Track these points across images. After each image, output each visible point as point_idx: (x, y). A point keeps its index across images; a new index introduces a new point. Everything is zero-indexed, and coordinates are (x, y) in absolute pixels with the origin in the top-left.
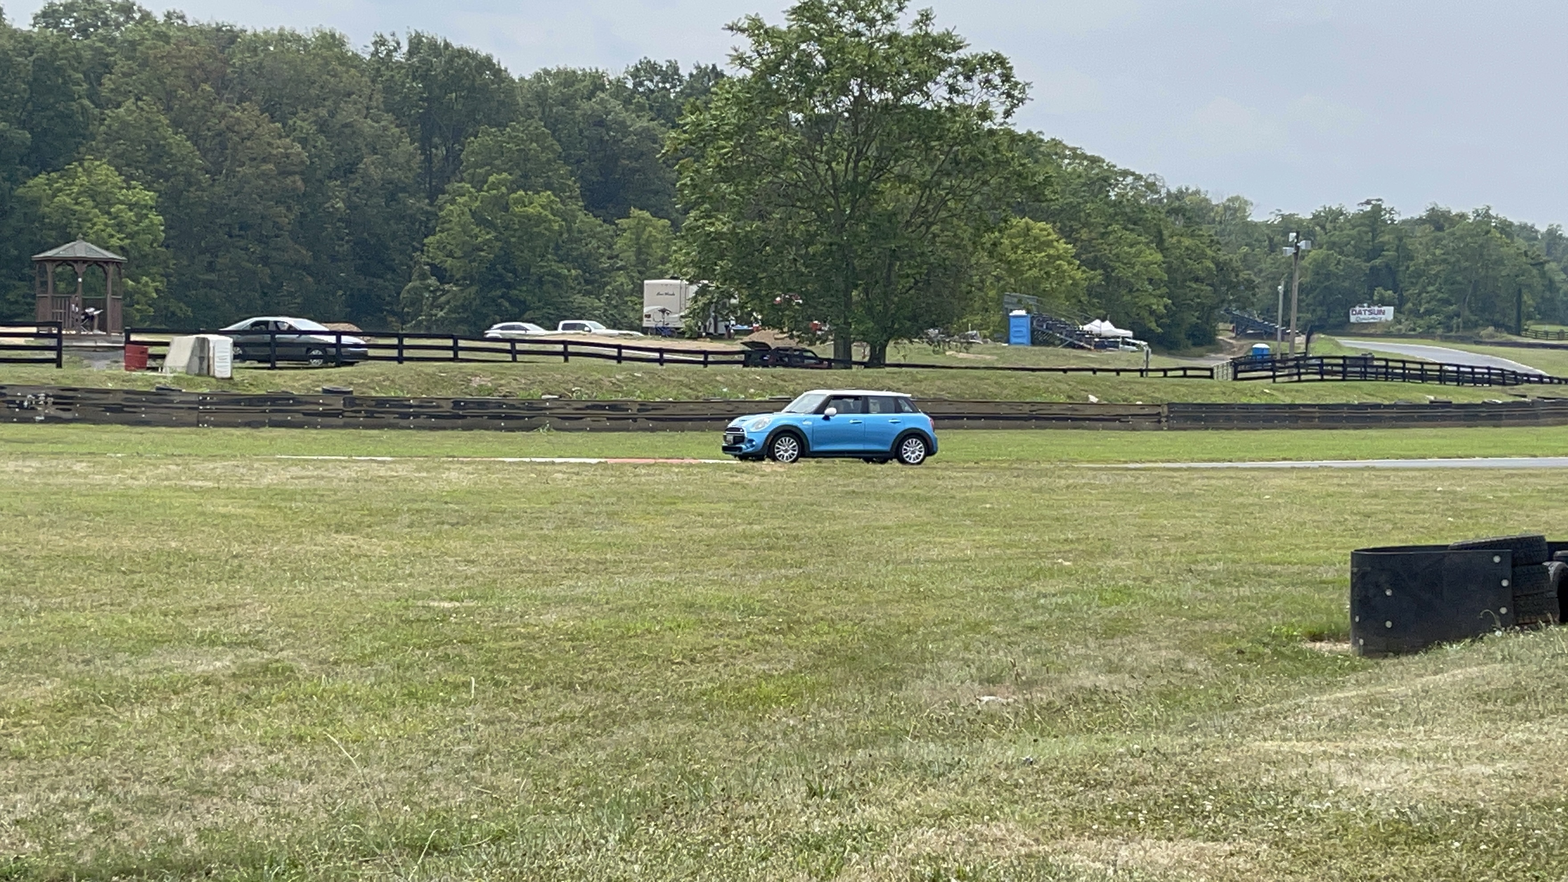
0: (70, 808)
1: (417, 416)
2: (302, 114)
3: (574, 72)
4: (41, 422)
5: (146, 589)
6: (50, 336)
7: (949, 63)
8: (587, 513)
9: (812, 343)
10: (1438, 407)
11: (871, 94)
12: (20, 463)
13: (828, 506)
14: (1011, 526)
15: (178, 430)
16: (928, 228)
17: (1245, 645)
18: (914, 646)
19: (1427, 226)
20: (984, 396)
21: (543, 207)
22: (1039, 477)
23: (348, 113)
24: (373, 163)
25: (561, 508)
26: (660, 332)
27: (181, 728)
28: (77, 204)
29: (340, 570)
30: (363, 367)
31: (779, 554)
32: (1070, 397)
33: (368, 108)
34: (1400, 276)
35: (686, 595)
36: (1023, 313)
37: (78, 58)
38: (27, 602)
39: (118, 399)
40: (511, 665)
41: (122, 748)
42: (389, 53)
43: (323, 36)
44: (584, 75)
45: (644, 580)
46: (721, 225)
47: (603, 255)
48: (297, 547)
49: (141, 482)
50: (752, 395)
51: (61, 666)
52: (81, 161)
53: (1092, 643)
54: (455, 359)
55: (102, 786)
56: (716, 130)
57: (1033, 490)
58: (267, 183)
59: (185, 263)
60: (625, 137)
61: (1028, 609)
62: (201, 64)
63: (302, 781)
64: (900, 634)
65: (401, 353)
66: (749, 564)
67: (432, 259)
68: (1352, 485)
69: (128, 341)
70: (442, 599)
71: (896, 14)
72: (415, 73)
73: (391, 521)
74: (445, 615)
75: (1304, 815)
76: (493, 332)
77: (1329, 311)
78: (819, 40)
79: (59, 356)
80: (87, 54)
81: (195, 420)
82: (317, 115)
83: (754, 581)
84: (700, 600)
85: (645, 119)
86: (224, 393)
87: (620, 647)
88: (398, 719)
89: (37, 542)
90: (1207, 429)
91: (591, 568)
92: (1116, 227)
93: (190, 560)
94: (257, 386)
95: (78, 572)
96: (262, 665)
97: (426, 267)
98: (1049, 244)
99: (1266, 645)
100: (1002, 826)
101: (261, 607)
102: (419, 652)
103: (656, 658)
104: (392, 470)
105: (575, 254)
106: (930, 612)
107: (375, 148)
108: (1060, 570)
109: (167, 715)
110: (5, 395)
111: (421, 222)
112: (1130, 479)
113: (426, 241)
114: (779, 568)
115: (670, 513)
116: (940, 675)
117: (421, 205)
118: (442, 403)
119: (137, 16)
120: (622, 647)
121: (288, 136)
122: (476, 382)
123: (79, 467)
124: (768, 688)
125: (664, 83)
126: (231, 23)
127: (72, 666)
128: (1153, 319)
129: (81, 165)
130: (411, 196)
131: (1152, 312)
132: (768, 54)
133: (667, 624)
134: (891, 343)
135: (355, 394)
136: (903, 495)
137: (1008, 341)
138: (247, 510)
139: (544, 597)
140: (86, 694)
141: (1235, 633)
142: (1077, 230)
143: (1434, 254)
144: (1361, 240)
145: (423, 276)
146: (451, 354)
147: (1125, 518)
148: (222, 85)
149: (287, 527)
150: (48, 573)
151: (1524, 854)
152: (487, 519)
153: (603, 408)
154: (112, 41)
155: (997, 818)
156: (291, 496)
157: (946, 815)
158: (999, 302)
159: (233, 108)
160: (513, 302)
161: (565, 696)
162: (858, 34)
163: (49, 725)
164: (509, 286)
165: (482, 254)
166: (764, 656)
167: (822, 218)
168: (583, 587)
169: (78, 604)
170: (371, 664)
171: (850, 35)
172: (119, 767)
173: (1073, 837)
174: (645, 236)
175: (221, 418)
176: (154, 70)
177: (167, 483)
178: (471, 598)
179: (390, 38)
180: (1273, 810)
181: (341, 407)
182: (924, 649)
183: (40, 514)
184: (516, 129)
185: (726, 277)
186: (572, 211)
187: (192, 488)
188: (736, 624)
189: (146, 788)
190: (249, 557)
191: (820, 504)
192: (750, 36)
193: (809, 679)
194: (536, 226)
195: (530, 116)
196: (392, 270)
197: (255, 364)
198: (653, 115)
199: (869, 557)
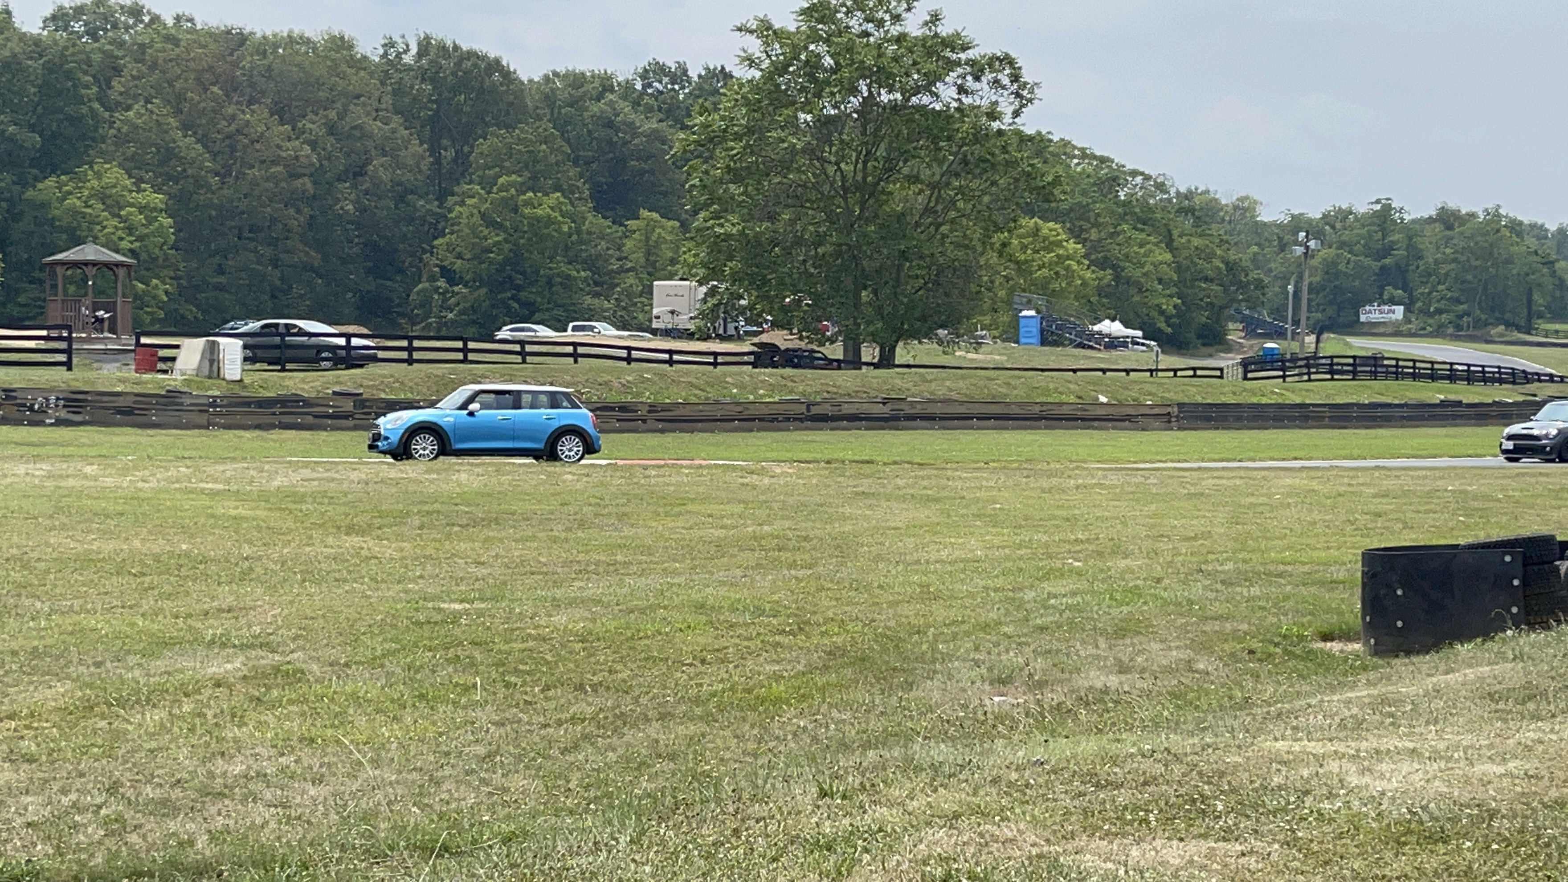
0: (80, 811)
2: (310, 116)
3: (583, 74)
4: (52, 425)
5: (156, 592)
6: (60, 338)
7: (958, 63)
8: (597, 515)
9: (821, 344)
10: (1448, 406)
11: (879, 94)
12: (31, 466)
13: (837, 506)
14: (1020, 527)
15: (188, 432)
16: (937, 230)
17: (1255, 645)
18: (924, 647)
19: (1437, 225)
20: (994, 397)
21: (552, 208)
22: (1049, 477)
23: (359, 115)
24: (382, 165)
25: (571, 509)
26: (668, 333)
27: (192, 730)
28: (87, 206)
29: (349, 572)
30: (373, 369)
31: (789, 555)
32: (1080, 398)
33: (377, 111)
34: (1410, 276)
35: (696, 596)
36: (1032, 313)
37: (88, 61)
38: (38, 605)
39: (128, 402)
40: (521, 667)
41: (134, 751)
42: (399, 55)
43: (333, 38)
44: (593, 77)
45: (654, 581)
46: (731, 226)
47: (611, 256)
48: (308, 549)
49: (151, 485)
50: (762, 396)
51: (72, 669)
52: (91, 164)
53: (1102, 644)
54: (465, 361)
55: (113, 789)
56: (725, 131)
57: (1043, 490)
58: (277, 185)
59: (195, 266)
60: (633, 139)
61: (1038, 610)
62: (211, 67)
63: (313, 783)
64: (911, 635)
65: (410, 355)
66: (759, 566)
67: (442, 261)
68: (1363, 485)
69: (138, 344)
70: (452, 601)
71: (904, 15)
72: (424, 75)
73: (401, 523)
74: (455, 617)
75: (1315, 815)
76: (501, 335)
77: (1340, 309)
78: (827, 41)
79: (70, 359)
80: (97, 57)
81: (205, 423)
82: (326, 116)
83: (764, 582)
84: (710, 602)
85: (654, 120)
86: (235, 396)
87: (631, 648)
88: (409, 720)
89: (47, 544)
90: (1217, 428)
91: (601, 570)
92: (1125, 227)
93: (201, 563)
94: (266, 389)
95: (88, 574)
96: (273, 667)
97: (436, 269)
98: (1058, 244)
99: (1277, 645)
100: (1013, 826)
101: (271, 609)
102: (430, 654)
103: (667, 660)
104: (402, 471)
105: (584, 255)
106: (940, 612)
107: (384, 151)
108: (1070, 571)
109: (178, 718)
110: (15, 398)
111: (430, 224)
112: (1141, 479)
113: (436, 242)
114: (789, 569)
115: (680, 514)
116: (950, 676)
117: (431, 207)
119: (147, 19)
120: (633, 648)
121: (297, 138)
123: (88, 470)
124: (779, 689)
125: (673, 84)
126: (241, 26)
127: (82, 669)
128: (1162, 319)
129: (91, 167)
130: (421, 197)
131: (1162, 313)
132: (776, 55)
133: (679, 626)
134: (901, 344)
135: (365, 396)
136: (913, 496)
137: (1017, 342)
138: (258, 512)
139: (554, 599)
140: (97, 696)
141: (1246, 633)
142: (1086, 230)
143: (1444, 253)
144: (1370, 236)
145: (432, 279)
146: (460, 356)
147: (1135, 518)
148: (232, 87)
149: (297, 529)
150: (59, 575)
151: (1536, 853)
152: (497, 521)
153: (612, 409)
154: (121, 44)
155: (1008, 819)
156: (301, 499)
157: (957, 816)
158: (1009, 303)
159: (243, 112)
160: (523, 304)
161: (576, 698)
162: (866, 34)
163: (60, 728)
164: (519, 288)
165: (492, 255)
166: (775, 657)
167: (832, 219)
168: (593, 588)
169: (89, 606)
170: (382, 666)
171: (859, 36)
172: (130, 770)
173: (1084, 838)
174: (654, 237)
175: (230, 420)
176: (163, 72)
177: (177, 486)
178: (482, 599)
179: (400, 40)
180: (1285, 810)
181: (351, 409)
182: (934, 650)
183: (51, 517)
184: (525, 131)
185: (736, 279)
186: (583, 213)
187: (202, 491)
188: (747, 625)
189: (158, 791)
190: (260, 558)
191: (830, 505)
192: (758, 37)
193: (820, 681)
194: (547, 228)
195: (539, 118)
196: (401, 271)
197: (266, 366)
198: (661, 116)
199: (878, 558)
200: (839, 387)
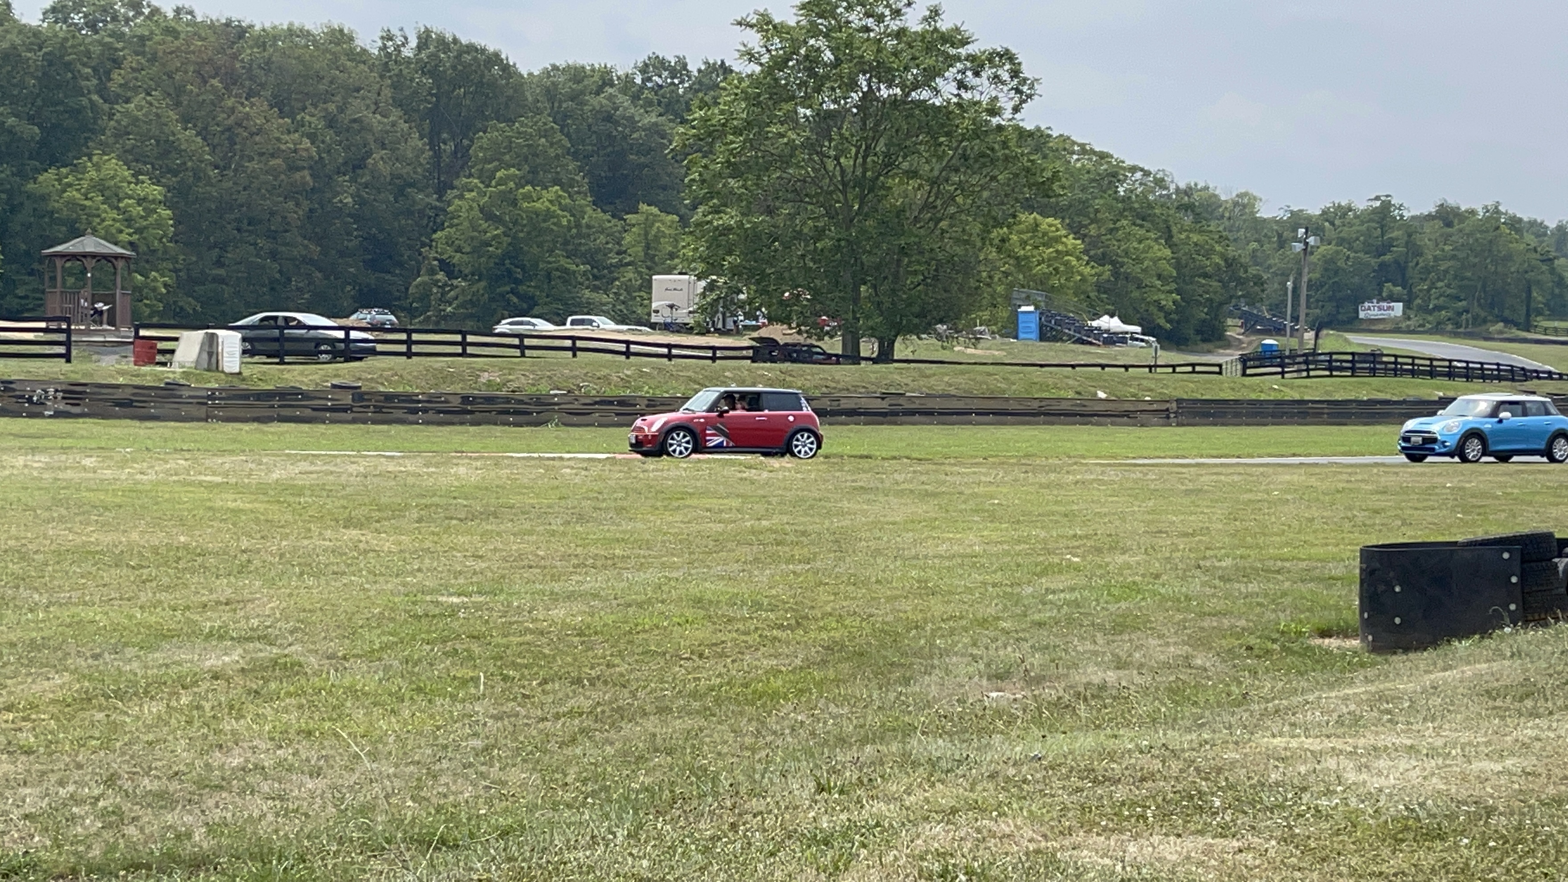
0: (79, 803)
1: (425, 411)
2: (311, 109)
3: (583, 68)
4: (50, 417)
5: (154, 584)
6: (59, 331)
7: (958, 58)
8: (595, 509)
9: (820, 339)
11: (879, 89)
12: (30, 457)
13: (836, 501)
14: (1018, 522)
15: (187, 425)
16: (936, 225)
17: (1252, 641)
18: (922, 642)
19: (1436, 222)
20: (992, 392)
21: (551, 202)
22: (1048, 472)
23: (358, 108)
24: (382, 158)
25: (570, 503)
26: (667, 327)
27: (189, 722)
28: (87, 199)
29: (349, 565)
30: (371, 362)
31: (787, 549)
32: (1078, 393)
33: (376, 103)
34: (1410, 272)
35: (694, 590)
36: (1031, 308)
37: (88, 54)
38: (36, 596)
39: (127, 394)
40: (519, 660)
41: (131, 743)
42: (397, 49)
43: (332, 32)
44: (593, 70)
45: (652, 575)
46: (730, 218)
47: (611, 250)
48: (306, 542)
49: (150, 477)
51: (70, 661)
52: (90, 157)
53: (1100, 638)
54: (464, 354)
55: (111, 781)
56: (724, 125)
57: (1041, 486)
58: (276, 178)
59: (194, 259)
60: (633, 132)
61: (1036, 605)
62: (211, 60)
63: (311, 776)
64: (908, 631)
65: (409, 348)
66: (757, 560)
67: (441, 254)
68: (1362, 481)
69: (137, 336)
70: (451, 595)
71: (904, 10)
72: (424, 68)
73: (399, 516)
74: (454, 611)
75: (1313, 812)
76: (500, 328)
77: (1338, 307)
78: (827, 36)
79: (69, 351)
80: (97, 50)
81: (204, 416)
82: (326, 109)
83: (762, 577)
84: (709, 595)
85: (653, 114)
86: (232, 388)
88: (406, 714)
89: (46, 537)
90: (1215, 425)
91: (599, 563)
92: (1125, 222)
93: (200, 555)
94: (266, 381)
95: (88, 567)
96: (271, 660)
97: (436, 263)
98: (1057, 240)
99: (1274, 641)
100: (1010, 821)
101: (270, 601)
102: (428, 647)
103: (664, 654)
104: (401, 465)
105: (583, 249)
106: (937, 607)
107: (383, 144)
108: (1069, 567)
109: (175, 709)
110: (14, 390)
111: (430, 217)
112: (1139, 475)
113: (434, 236)
114: (787, 562)
115: (678, 508)
116: (948, 672)
117: (427, 200)
118: (450, 398)
119: (146, 11)
120: (630, 642)
121: (297, 131)
122: (485, 377)
123: (88, 462)
124: (776, 683)
125: (672, 78)
126: (239, 17)
127: (81, 662)
128: (1162, 314)
129: (90, 159)
130: (420, 190)
131: (1161, 308)
132: (776, 50)
133: (678, 620)
134: (899, 339)
135: (363, 389)
136: (912, 491)
137: (1016, 337)
138: (257, 505)
139: (552, 593)
140: (95, 689)
141: (1243, 629)
142: (1086, 226)
143: (1443, 250)
144: (1370, 233)
145: (432, 272)
146: (459, 350)
147: (1133, 514)
148: (231, 80)
149: (296, 522)
150: (57, 567)
151: (1533, 851)
152: (495, 515)
153: (611, 403)
154: (120, 36)
155: (1005, 815)
156: (299, 492)
157: (954, 811)
158: (1008, 298)
159: (242, 104)
160: (522, 298)
161: (574, 692)
162: (867, 29)
163: (58, 720)
164: (518, 282)
165: (490, 249)
166: (772, 651)
167: (831, 214)
168: (592, 582)
169: (87, 598)
170: (380, 659)
171: (859, 31)
172: (128, 762)
173: (1081, 833)
174: (654, 231)
175: (230, 413)
176: (164, 65)
177: (175, 478)
178: (479, 593)
179: (399, 33)
180: (1281, 807)
181: (350, 402)
182: (932, 645)
183: (49, 509)
184: (525, 125)
185: (735, 272)
186: (581, 206)
187: (200, 484)
188: (744, 619)
189: (156, 782)
190: (258, 551)
191: (828, 500)
192: (758, 32)
193: (817, 675)
194: (544, 221)
195: (538, 112)
196: (401, 265)
197: (264, 359)
198: (662, 110)
199: (878, 552)
200: (838, 382)
